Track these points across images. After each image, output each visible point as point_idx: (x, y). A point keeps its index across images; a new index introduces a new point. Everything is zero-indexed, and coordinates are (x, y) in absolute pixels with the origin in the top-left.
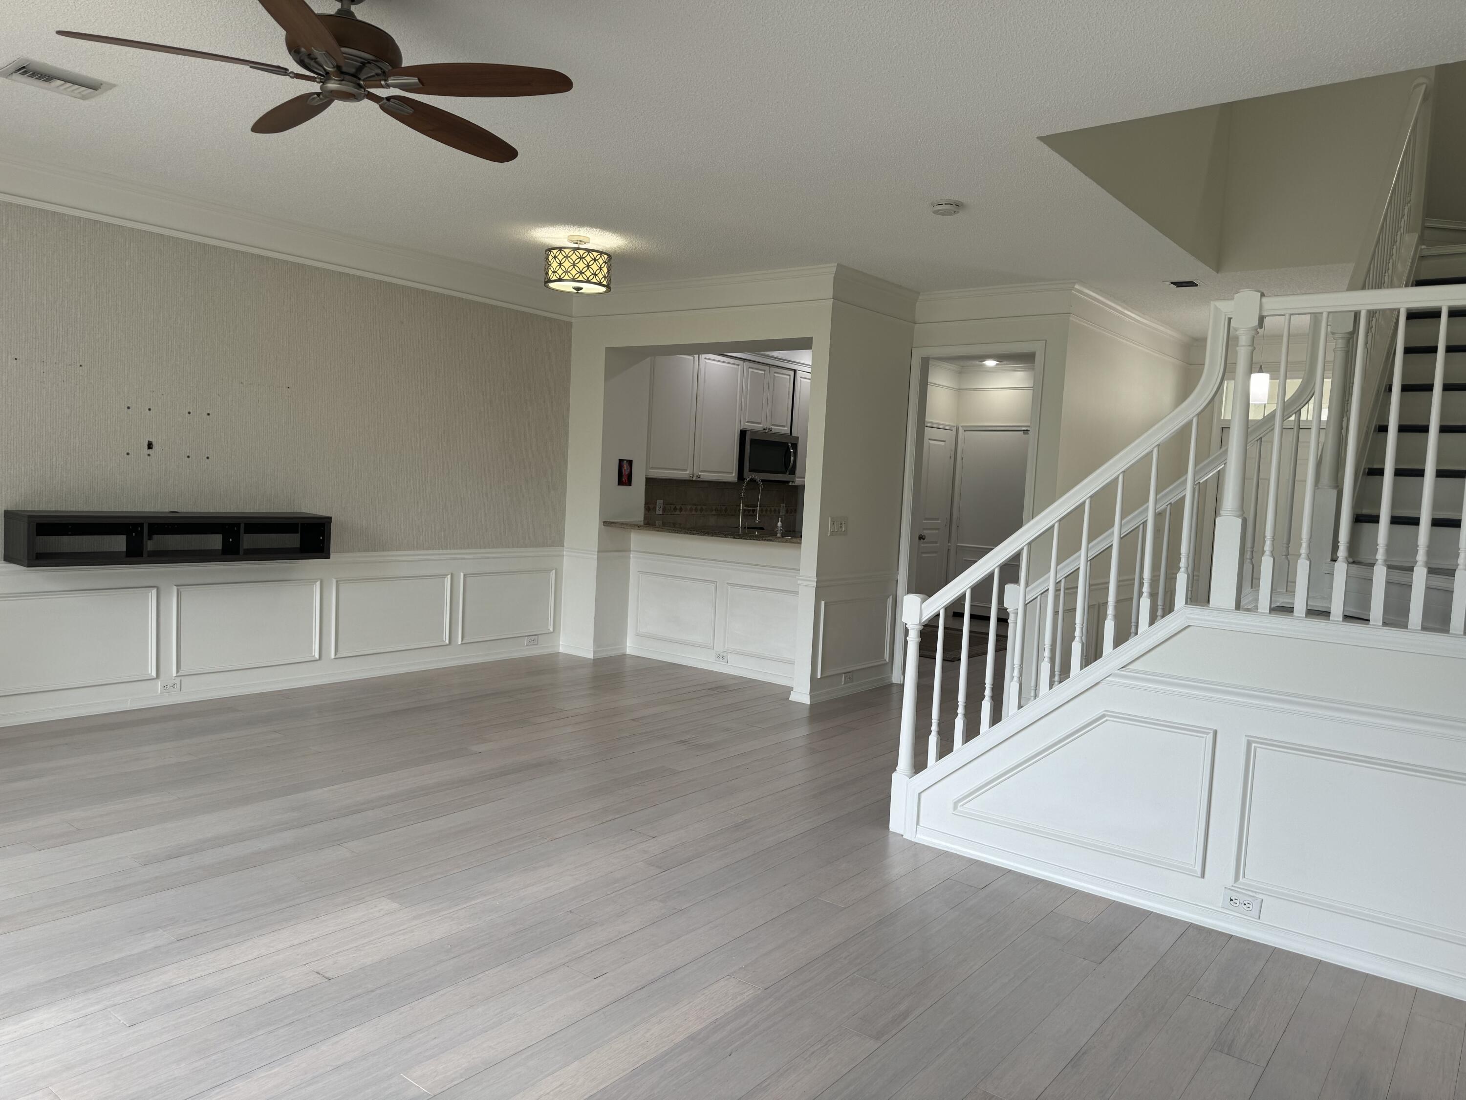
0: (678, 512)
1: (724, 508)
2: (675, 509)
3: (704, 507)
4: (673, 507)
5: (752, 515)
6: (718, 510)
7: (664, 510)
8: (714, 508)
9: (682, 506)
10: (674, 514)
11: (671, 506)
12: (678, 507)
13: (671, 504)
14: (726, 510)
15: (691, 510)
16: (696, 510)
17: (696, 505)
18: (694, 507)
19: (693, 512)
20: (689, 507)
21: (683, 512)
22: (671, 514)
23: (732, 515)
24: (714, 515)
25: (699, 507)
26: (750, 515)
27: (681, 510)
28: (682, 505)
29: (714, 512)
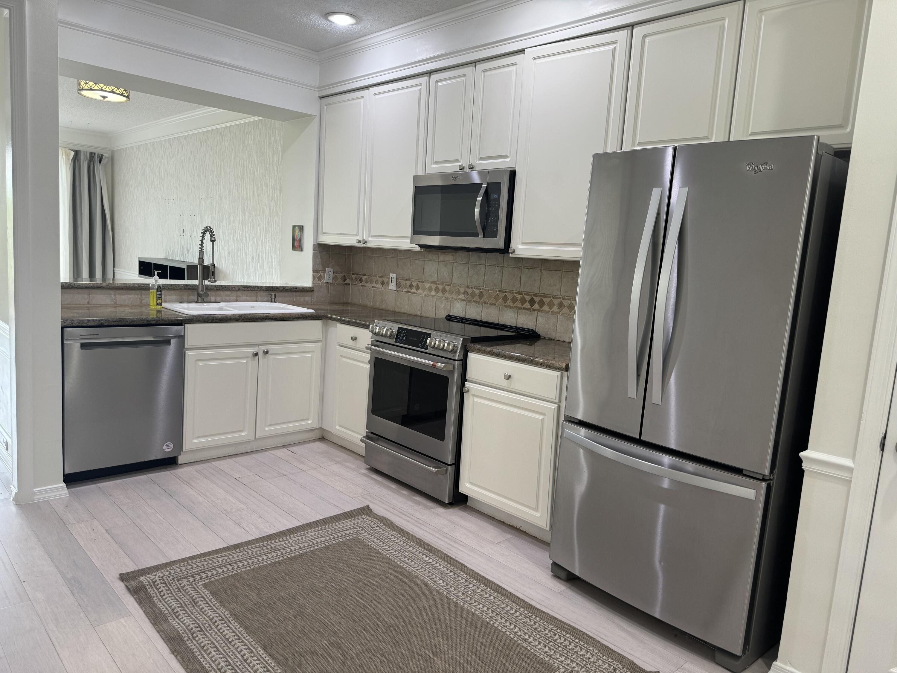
0: (414, 290)
1: (477, 292)
2: (411, 286)
3: (447, 288)
4: (408, 283)
5: (529, 309)
6: (468, 294)
7: (398, 285)
8: (462, 290)
9: (419, 284)
10: (410, 292)
11: (407, 282)
12: (414, 284)
13: (406, 280)
14: (481, 295)
15: (430, 289)
16: (437, 290)
17: (436, 284)
18: (434, 286)
19: (433, 293)
20: (427, 285)
21: (420, 291)
22: (407, 292)
23: (491, 304)
24: (463, 300)
25: (441, 287)
26: (524, 309)
27: (418, 288)
28: (419, 282)
29: (462, 296)
